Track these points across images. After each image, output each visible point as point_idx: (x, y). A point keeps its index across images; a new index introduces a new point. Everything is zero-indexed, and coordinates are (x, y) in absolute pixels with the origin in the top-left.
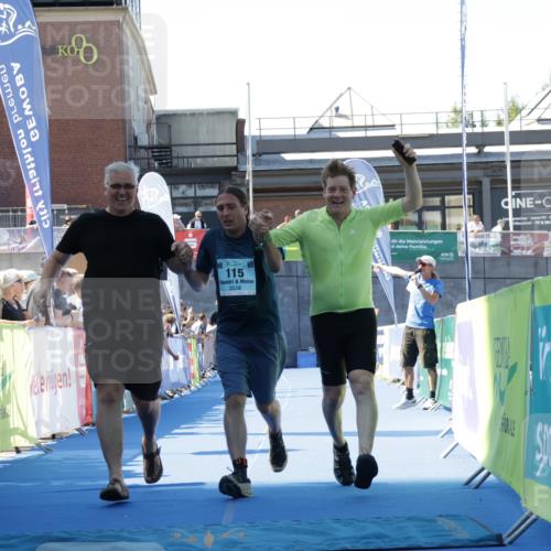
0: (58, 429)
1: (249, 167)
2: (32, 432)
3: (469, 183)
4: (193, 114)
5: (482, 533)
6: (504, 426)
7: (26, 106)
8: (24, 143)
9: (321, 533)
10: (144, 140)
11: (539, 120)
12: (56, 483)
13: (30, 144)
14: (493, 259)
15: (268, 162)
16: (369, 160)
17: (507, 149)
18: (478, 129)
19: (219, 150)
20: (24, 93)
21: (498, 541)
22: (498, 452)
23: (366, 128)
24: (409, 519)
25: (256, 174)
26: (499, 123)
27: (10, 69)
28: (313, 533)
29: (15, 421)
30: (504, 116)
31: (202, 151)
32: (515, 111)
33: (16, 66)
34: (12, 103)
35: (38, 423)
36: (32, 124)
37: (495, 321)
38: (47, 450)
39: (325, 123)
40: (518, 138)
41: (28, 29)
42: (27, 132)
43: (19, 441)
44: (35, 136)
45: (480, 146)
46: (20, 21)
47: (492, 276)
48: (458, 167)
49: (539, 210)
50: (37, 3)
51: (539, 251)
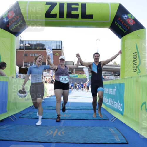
0: (52, 95)
2: (49, 95)
4: (69, 62)
12: (51, 101)
24: (89, 107)
29: (47, 94)
35: (50, 94)
38: (51, 97)
41: (52, 52)
43: (48, 96)
49: (105, 73)
50: (53, 49)
51: (105, 78)
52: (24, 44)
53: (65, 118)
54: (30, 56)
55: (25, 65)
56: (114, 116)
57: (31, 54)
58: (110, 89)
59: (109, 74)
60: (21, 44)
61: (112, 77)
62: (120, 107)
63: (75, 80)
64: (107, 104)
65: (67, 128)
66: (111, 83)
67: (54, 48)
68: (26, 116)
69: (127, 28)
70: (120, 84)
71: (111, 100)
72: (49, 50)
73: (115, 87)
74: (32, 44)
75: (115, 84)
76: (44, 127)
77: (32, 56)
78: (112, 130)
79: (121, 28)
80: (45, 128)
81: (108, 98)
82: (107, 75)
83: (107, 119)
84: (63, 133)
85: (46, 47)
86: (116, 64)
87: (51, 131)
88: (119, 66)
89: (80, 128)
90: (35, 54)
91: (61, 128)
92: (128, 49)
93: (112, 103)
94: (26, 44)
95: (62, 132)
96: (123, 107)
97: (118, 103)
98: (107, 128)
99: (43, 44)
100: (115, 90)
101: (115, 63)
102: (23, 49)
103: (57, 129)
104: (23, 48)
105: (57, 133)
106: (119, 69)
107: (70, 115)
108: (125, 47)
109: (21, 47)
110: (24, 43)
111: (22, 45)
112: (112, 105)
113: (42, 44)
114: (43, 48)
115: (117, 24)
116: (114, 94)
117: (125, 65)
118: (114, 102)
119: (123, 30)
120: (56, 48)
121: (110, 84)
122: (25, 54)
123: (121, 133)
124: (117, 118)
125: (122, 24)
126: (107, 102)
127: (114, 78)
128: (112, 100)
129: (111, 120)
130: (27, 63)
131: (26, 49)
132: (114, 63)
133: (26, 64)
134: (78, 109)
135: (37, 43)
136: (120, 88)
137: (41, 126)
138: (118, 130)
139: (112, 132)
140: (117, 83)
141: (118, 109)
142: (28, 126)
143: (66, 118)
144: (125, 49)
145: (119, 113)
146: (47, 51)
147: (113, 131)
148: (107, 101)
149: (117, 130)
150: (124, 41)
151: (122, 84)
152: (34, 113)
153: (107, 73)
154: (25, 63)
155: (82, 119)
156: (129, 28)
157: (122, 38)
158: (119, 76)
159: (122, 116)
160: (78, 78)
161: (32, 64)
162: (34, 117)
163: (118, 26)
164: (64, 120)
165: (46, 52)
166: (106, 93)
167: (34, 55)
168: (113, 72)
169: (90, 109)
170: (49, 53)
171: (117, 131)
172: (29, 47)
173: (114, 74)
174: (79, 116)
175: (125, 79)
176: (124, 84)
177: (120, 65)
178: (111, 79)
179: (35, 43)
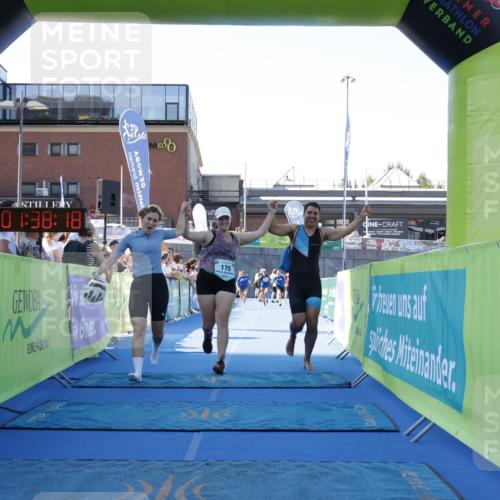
1: (245, 203)
3: (347, 214)
4: (220, 177)
5: (342, 381)
6: (356, 331)
7: (140, 171)
8: (138, 189)
9: (267, 379)
10: (195, 188)
11: (382, 186)
13: (141, 189)
14: (358, 250)
15: (254, 200)
16: (301, 201)
17: (367, 199)
18: (353, 189)
19: (231, 194)
20: (139, 166)
21: (349, 385)
22: (353, 343)
23: (301, 186)
25: (248, 206)
26: (363, 186)
27: (134, 154)
28: (263, 379)
30: (365, 184)
31: (223, 194)
32: (370, 181)
33: (136, 153)
34: (133, 170)
36: (142, 180)
37: (354, 281)
39: (281, 183)
40: (372, 194)
42: (140, 184)
44: (143, 186)
45: (354, 197)
46: (139, 132)
47: (356, 259)
48: (341, 206)
49: (380, 228)
50: (148, 123)
51: (379, 247)
52: (18, 100)
53: (205, 426)
54: (49, 153)
55: (25, 195)
56: (421, 416)
57: (52, 145)
58: (405, 297)
59: (399, 228)
60: (4, 99)
61: (412, 244)
62: (445, 373)
63: (247, 257)
64: (391, 360)
65: (216, 469)
66: (407, 271)
67: (152, 117)
68: (31, 420)
69: (477, 22)
70: (446, 274)
71: (406, 343)
72: (129, 129)
73: (425, 287)
74: (56, 99)
75: (425, 273)
76: (114, 466)
77: (59, 155)
78: (415, 477)
79: (450, 22)
80: (118, 472)
81: (394, 336)
82: (388, 233)
83: (393, 429)
84: (196, 491)
85: (120, 112)
86: (426, 186)
87: (144, 483)
88: (443, 194)
89: (272, 470)
90: (69, 144)
91: (189, 469)
92: (485, 118)
93: (413, 359)
94: (26, 100)
95: (193, 486)
96: (460, 375)
97: (436, 355)
98: (392, 466)
99: (105, 99)
100: (424, 298)
101: (423, 181)
102: (15, 123)
103: (172, 476)
104: (14, 117)
105: (173, 491)
106: (443, 207)
107: (227, 414)
108: (469, 108)
109: (4, 111)
110: (19, 94)
111: (8, 104)
112: (414, 364)
113: (100, 98)
114: (105, 117)
115: (434, 5)
116: (420, 318)
117: (468, 190)
118: (422, 352)
119: (460, 33)
120: (162, 117)
121: (403, 275)
122: (24, 144)
123: (455, 491)
124: (434, 424)
125: (455, 7)
126: (390, 354)
127: (421, 247)
128: (413, 344)
129: (408, 435)
130: (34, 184)
131: (28, 123)
132: (418, 182)
133: (29, 189)
134: (263, 383)
135: (77, 98)
136: (448, 288)
137: (102, 463)
138: (438, 475)
139: (414, 488)
140: (434, 269)
141: (439, 382)
142: (43, 465)
143: (211, 427)
144: (469, 120)
145: (440, 400)
146: (123, 131)
147: (420, 482)
148: (389, 349)
149: (435, 477)
150: (465, 82)
151: (456, 271)
152: (68, 404)
153: (389, 224)
154: (23, 184)
155: (279, 427)
156: (485, 22)
157: (453, 71)
158: (440, 237)
159: (454, 413)
160: (261, 249)
161: (55, 188)
162: (67, 425)
163: (439, 12)
164: (202, 433)
165: (117, 137)
166: (386, 311)
167: (63, 150)
168: (413, 223)
169: (313, 384)
170: (132, 140)
171: (439, 480)
172: (41, 115)
173: (421, 230)
174: (267, 416)
175: (467, 250)
176: (464, 271)
177: (446, 189)
178: (408, 253)
179: (70, 96)
